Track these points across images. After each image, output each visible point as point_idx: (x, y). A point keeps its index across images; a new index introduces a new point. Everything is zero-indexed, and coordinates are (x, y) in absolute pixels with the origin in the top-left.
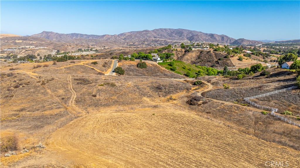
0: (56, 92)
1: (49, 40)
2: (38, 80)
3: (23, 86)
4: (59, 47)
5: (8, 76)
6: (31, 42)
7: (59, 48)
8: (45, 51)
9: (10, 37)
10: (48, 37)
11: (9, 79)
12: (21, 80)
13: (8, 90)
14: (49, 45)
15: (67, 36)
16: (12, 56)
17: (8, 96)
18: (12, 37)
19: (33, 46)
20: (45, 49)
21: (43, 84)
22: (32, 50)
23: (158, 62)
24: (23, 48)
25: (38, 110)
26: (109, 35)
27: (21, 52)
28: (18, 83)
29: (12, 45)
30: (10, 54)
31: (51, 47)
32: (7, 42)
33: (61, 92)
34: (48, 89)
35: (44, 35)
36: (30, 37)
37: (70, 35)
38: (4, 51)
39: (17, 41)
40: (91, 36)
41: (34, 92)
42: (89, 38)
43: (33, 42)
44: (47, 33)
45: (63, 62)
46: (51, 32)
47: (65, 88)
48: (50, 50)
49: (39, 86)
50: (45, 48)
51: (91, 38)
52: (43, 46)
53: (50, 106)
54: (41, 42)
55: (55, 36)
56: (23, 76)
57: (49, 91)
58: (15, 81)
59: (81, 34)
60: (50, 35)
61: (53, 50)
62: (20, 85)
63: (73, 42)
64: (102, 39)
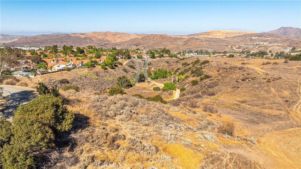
0: (280, 93)
1: (286, 36)
2: (264, 76)
3: (249, 81)
4: (297, 43)
5: (239, 69)
6: (266, 39)
7: (295, 46)
8: (278, 48)
9: (248, 34)
10: (285, 34)
11: (239, 72)
12: (248, 74)
13: (237, 82)
14: (285, 41)
16: (246, 51)
17: (235, 87)
18: (250, 34)
19: (267, 43)
20: (278, 46)
21: (269, 81)
22: (264, 47)
24: (257, 45)
25: (258, 106)
27: (254, 48)
28: (246, 77)
29: (248, 41)
30: (245, 49)
31: (286, 44)
32: (245, 39)
33: (286, 93)
34: (273, 87)
35: (281, 31)
36: (266, 33)
38: (241, 47)
39: (253, 38)
41: (258, 88)
43: (268, 39)
44: (285, 28)
45: (296, 61)
46: (291, 28)
47: (292, 90)
48: (285, 47)
49: (264, 83)
50: (280, 44)
52: (277, 43)
53: (270, 105)
54: (276, 39)
55: (295, 32)
56: (251, 71)
57: (273, 90)
58: (243, 75)
60: (288, 31)
61: (288, 47)
62: (247, 78)
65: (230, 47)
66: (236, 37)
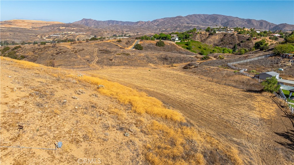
0: (84, 57)
1: (88, 27)
2: (72, 50)
3: (62, 53)
4: (97, 32)
5: (52, 47)
6: (72, 28)
7: (96, 34)
8: (83, 36)
9: (55, 24)
10: (87, 24)
11: (53, 49)
12: (60, 50)
13: (52, 55)
14: (88, 31)
15: (104, 22)
16: (57, 40)
17: (51, 59)
18: (57, 24)
19: (74, 32)
20: (83, 34)
21: (76, 52)
22: (72, 36)
23: (175, 42)
24: (65, 34)
25: (70, 66)
26: (142, 22)
27: (64, 38)
28: (59, 52)
29: (57, 31)
30: (55, 39)
31: (89, 33)
32: (53, 29)
33: (88, 57)
34: (79, 55)
35: (83, 22)
36: (72, 24)
37: (107, 22)
38: (51, 36)
39: (61, 28)
40: (126, 23)
41: (69, 57)
42: (124, 25)
43: (74, 29)
44: (86, 20)
47: (91, 55)
49: (73, 54)
50: (84, 33)
51: (125, 25)
52: (82, 32)
53: (78, 64)
54: (81, 29)
55: (94, 23)
56: (62, 48)
57: (79, 56)
58: (57, 51)
60: (89, 22)
62: (60, 52)
63: (109, 28)
64: (136, 26)
65: (40, 37)
66: (44, 27)
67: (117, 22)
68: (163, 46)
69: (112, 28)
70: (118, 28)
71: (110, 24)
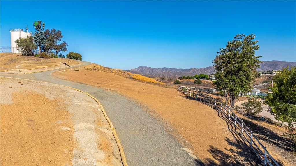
15: (158, 70)
26: (195, 69)
35: (140, 70)
37: (161, 69)
40: (179, 70)
42: (177, 72)
51: (178, 72)
55: (149, 70)
59: (170, 69)
63: (162, 75)
64: (189, 72)
67: (171, 69)
68: (200, 83)
69: (165, 75)
70: (170, 74)
71: (164, 71)
